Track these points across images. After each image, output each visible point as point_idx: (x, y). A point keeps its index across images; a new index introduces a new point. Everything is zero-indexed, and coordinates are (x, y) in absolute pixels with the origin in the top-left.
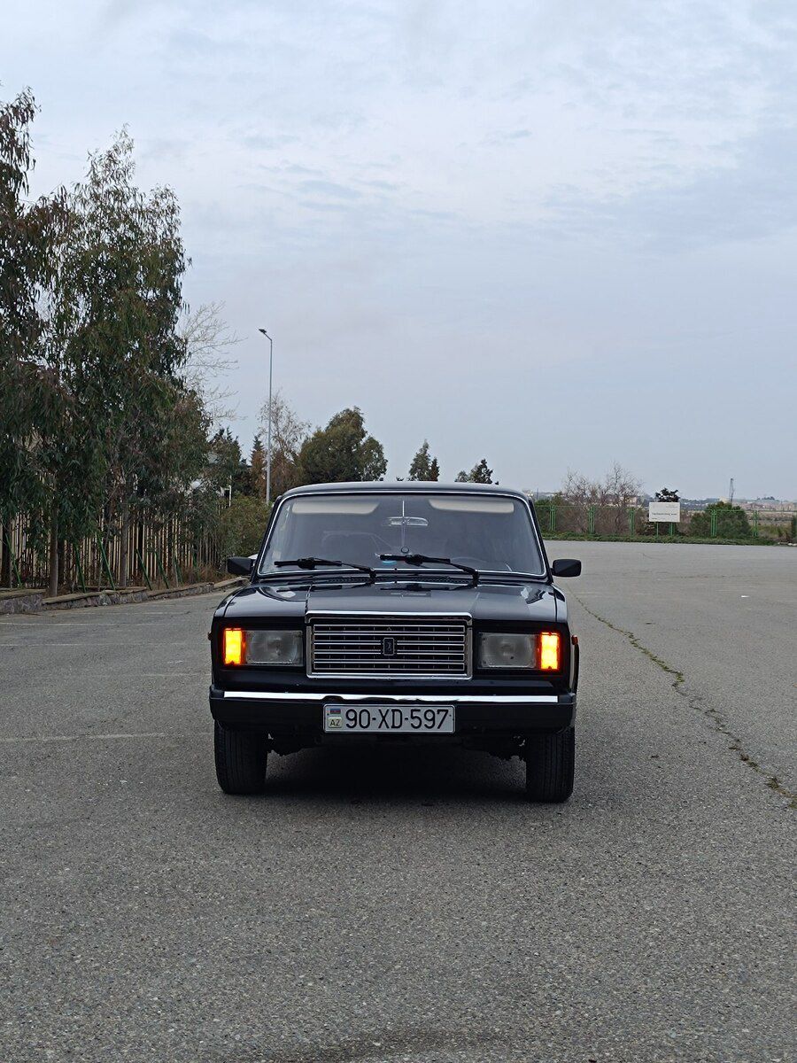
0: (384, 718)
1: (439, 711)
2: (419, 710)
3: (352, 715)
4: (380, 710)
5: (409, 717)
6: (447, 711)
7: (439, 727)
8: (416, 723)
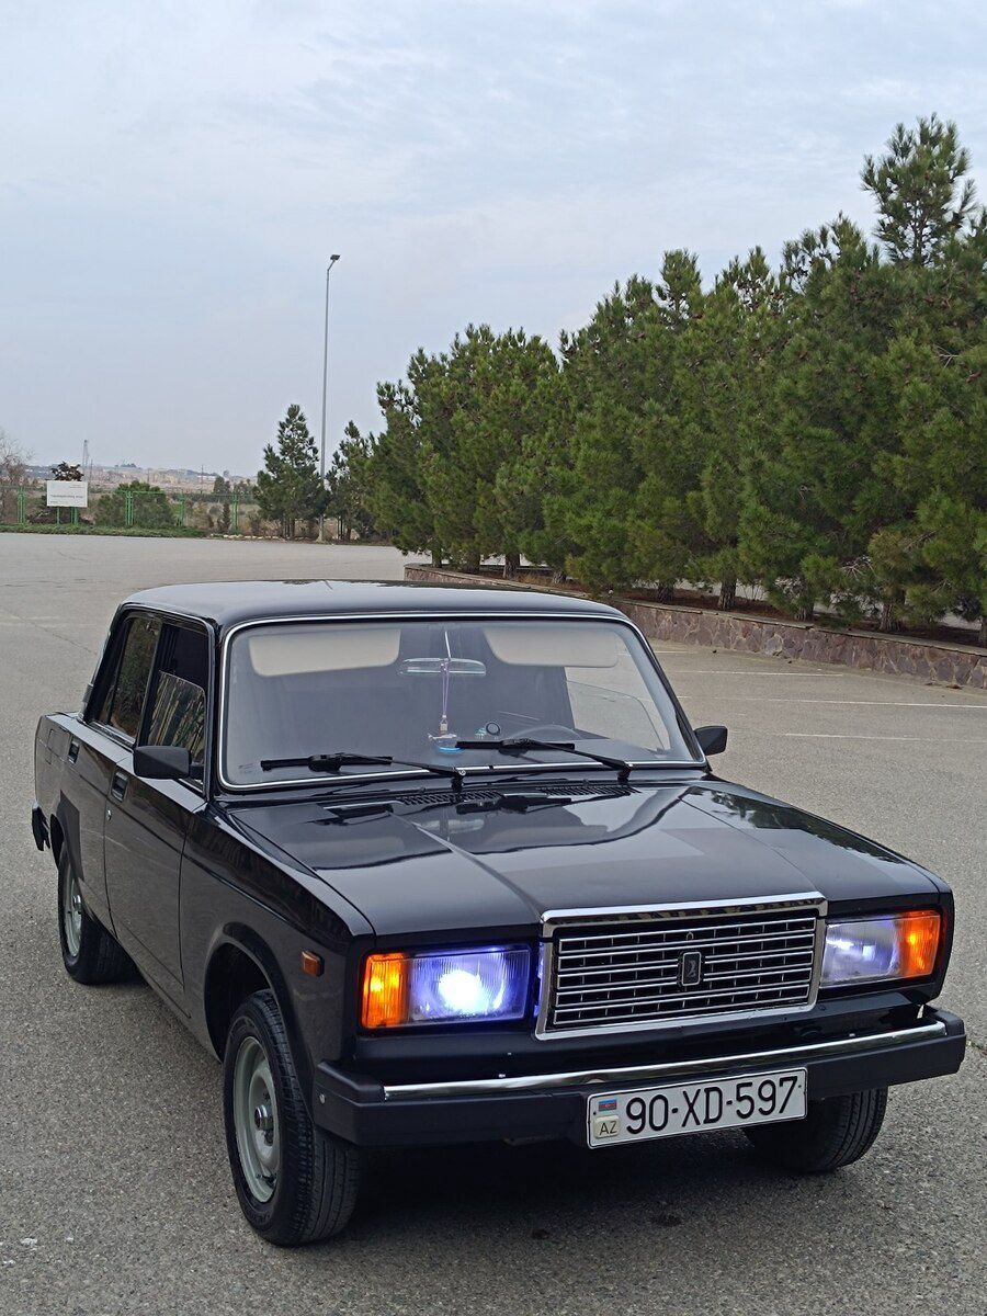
0: (691, 1106)
1: (782, 1081)
2: (750, 1084)
3: (636, 1109)
4: (684, 1092)
5: (733, 1098)
6: (794, 1079)
7: (781, 1111)
8: (745, 1107)
